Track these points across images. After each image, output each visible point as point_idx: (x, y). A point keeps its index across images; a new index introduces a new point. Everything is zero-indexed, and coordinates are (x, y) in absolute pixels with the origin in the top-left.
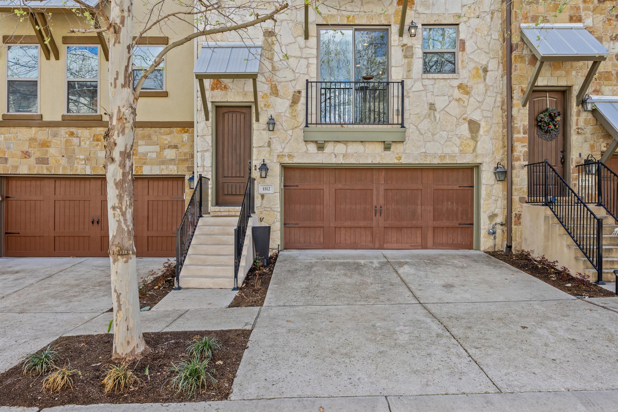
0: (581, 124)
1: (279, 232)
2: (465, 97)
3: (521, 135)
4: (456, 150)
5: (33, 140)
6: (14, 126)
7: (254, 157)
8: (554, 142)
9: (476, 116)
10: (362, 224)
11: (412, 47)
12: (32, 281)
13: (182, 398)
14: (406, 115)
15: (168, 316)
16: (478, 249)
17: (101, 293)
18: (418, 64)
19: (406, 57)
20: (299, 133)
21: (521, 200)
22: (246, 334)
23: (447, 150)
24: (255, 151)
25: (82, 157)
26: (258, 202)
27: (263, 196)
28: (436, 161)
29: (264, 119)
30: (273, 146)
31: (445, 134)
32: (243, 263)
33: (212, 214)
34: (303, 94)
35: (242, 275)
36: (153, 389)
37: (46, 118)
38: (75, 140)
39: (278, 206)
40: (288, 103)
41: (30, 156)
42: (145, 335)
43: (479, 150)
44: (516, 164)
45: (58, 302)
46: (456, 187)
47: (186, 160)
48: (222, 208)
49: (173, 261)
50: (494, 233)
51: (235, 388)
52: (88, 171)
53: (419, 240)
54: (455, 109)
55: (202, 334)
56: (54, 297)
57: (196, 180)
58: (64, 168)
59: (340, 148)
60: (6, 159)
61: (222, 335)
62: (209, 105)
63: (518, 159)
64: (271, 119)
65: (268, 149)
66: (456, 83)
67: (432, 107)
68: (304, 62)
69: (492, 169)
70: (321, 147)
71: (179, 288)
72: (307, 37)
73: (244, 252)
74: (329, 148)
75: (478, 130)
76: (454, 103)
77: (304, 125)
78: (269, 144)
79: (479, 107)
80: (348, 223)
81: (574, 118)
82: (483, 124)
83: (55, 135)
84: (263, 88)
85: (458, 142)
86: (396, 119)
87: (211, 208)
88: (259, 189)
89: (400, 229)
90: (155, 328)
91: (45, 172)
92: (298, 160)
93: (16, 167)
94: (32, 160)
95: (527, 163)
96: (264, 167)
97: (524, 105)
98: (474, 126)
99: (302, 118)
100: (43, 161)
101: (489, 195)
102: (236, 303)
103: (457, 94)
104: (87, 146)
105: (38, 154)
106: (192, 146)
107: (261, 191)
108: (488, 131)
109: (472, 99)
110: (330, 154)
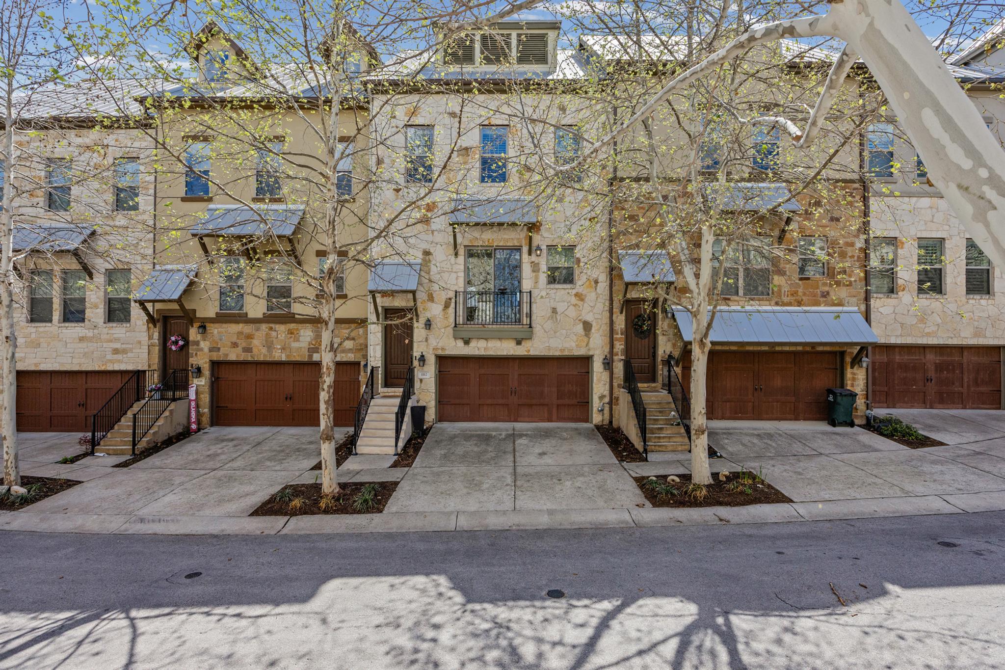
0: (666, 327)
1: (434, 409)
2: (580, 303)
3: (619, 336)
4: (574, 345)
5: (240, 333)
6: (226, 323)
7: (415, 349)
8: (647, 340)
9: (589, 318)
10: (500, 401)
11: (538, 264)
12: (248, 447)
13: (359, 512)
14: (534, 317)
15: (349, 473)
16: (592, 422)
17: (301, 458)
18: (543, 278)
19: (534, 271)
20: (450, 330)
21: (619, 386)
22: (396, 484)
23: (567, 345)
24: (415, 345)
25: (279, 347)
26: (417, 384)
27: (421, 380)
28: (557, 353)
29: (422, 320)
30: (429, 341)
31: (564, 332)
32: (402, 435)
33: (382, 395)
34: (453, 301)
35: (401, 444)
36: (346, 509)
37: (250, 315)
38: (274, 334)
39: (434, 388)
40: (441, 307)
41: (238, 347)
42: (339, 484)
43: (591, 345)
44: (615, 358)
45: (273, 463)
46: (575, 373)
47: (362, 349)
48: (390, 390)
49: (351, 430)
50: (602, 410)
51: (386, 509)
52: (284, 358)
53: (546, 415)
54: (572, 312)
55: (370, 483)
56: (269, 459)
57: (369, 369)
58: (265, 356)
59: (482, 344)
60: (219, 349)
61: (383, 485)
62: (380, 309)
63: (617, 355)
64: (429, 320)
65: (425, 343)
66: (574, 292)
67: (554, 310)
68: (454, 275)
69: (601, 359)
70: (467, 342)
71: (356, 454)
72: (456, 254)
73: (404, 427)
74: (473, 344)
75: (590, 329)
76: (571, 307)
77: (453, 325)
78: (427, 340)
79: (592, 311)
80: (489, 401)
81: (660, 323)
82: (594, 324)
83: (258, 330)
84: (421, 296)
85: (575, 338)
86: (525, 321)
87: (381, 390)
88: (418, 374)
89: (530, 406)
90: (344, 480)
91: (250, 359)
92: (450, 351)
93: (227, 355)
94: (239, 349)
95: (623, 358)
96: (422, 359)
97: (621, 313)
98: (587, 326)
99: (452, 319)
100: (248, 350)
101: (599, 380)
102: (395, 465)
103: (574, 300)
104: (282, 338)
105: (244, 345)
106: (366, 338)
107: (421, 377)
108: (598, 330)
109: (586, 305)
110: (474, 348)
